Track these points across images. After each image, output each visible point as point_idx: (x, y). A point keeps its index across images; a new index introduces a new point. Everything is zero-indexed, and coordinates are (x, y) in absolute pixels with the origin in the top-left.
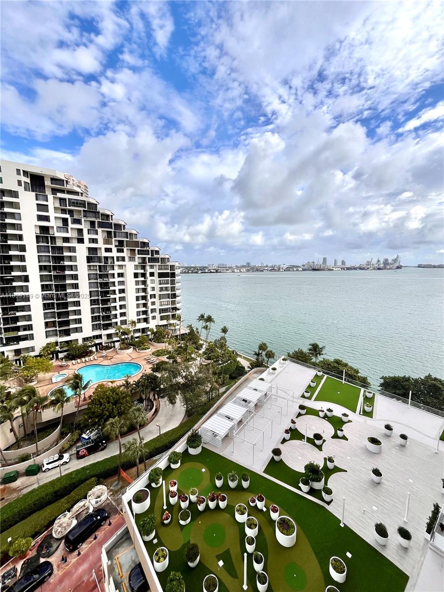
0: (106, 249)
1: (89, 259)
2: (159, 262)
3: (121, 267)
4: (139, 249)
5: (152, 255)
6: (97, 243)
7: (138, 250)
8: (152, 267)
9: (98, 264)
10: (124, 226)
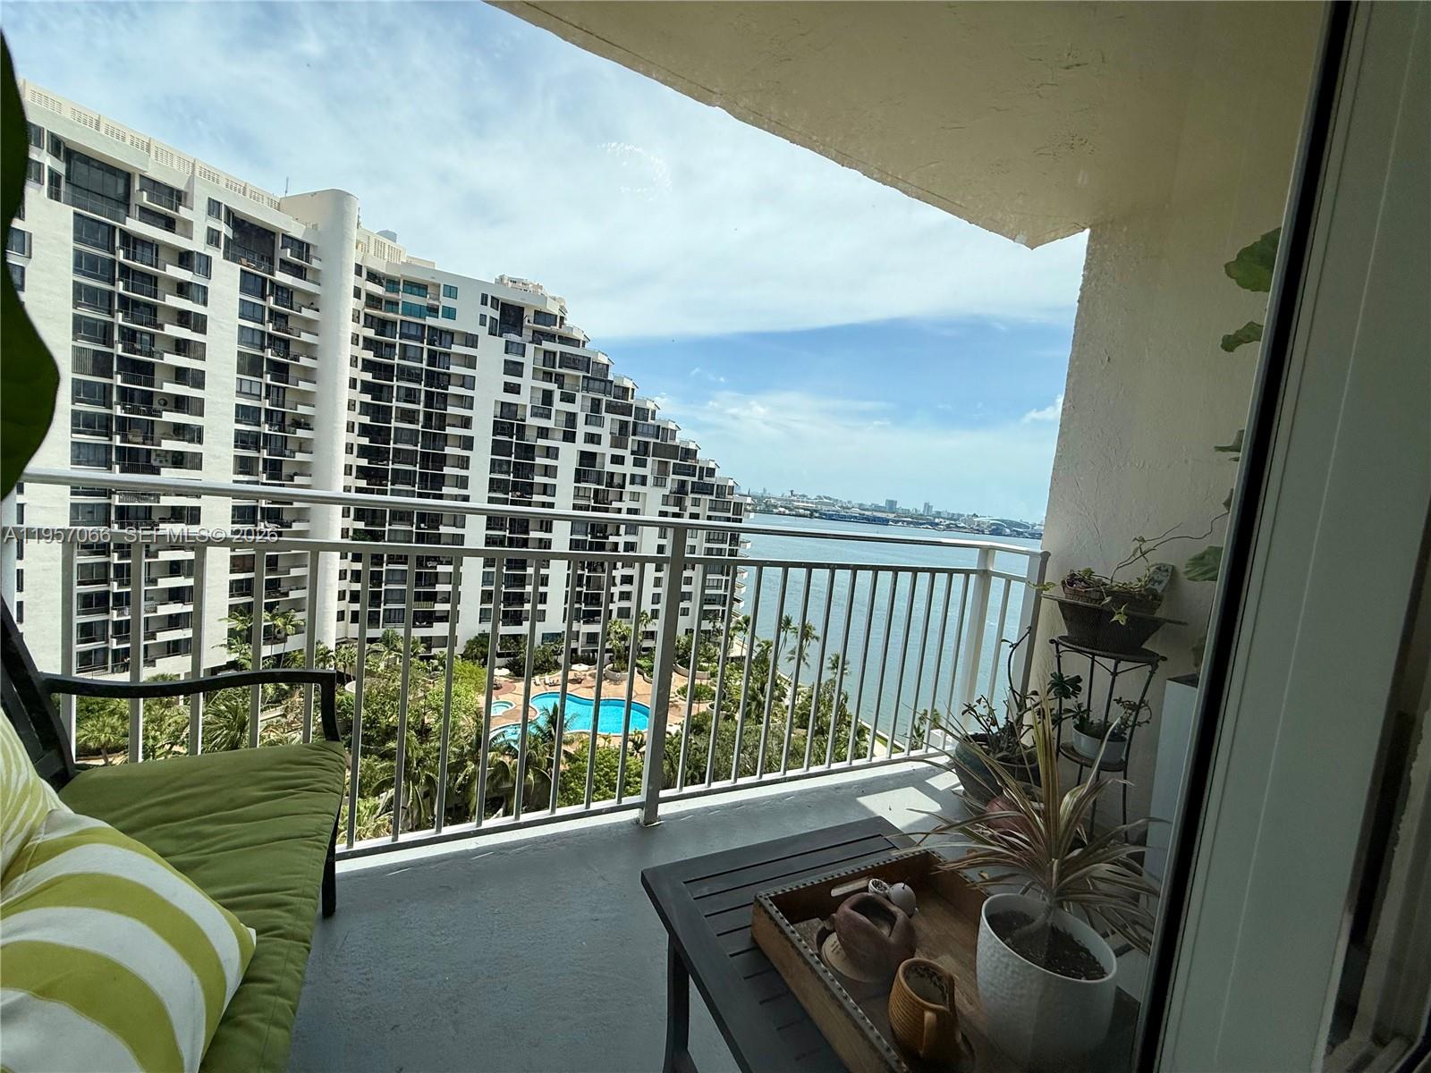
0: (613, 456)
1: (580, 476)
2: (712, 494)
3: (635, 496)
4: (678, 461)
5: (701, 477)
6: (599, 443)
7: (674, 464)
8: (696, 503)
9: (594, 486)
10: (654, 412)
